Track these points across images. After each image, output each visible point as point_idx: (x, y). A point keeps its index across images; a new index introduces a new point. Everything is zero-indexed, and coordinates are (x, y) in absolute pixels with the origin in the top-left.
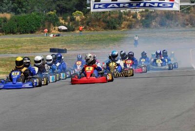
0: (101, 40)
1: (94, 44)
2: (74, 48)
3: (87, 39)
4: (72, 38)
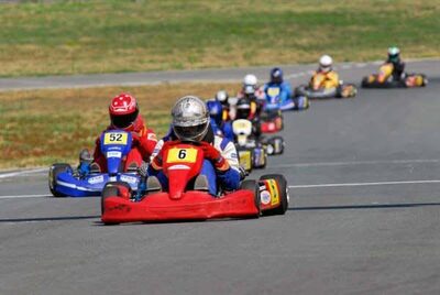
0: (159, 27)
1: (131, 45)
2: (31, 66)
3: (97, 21)
4: (24, 14)
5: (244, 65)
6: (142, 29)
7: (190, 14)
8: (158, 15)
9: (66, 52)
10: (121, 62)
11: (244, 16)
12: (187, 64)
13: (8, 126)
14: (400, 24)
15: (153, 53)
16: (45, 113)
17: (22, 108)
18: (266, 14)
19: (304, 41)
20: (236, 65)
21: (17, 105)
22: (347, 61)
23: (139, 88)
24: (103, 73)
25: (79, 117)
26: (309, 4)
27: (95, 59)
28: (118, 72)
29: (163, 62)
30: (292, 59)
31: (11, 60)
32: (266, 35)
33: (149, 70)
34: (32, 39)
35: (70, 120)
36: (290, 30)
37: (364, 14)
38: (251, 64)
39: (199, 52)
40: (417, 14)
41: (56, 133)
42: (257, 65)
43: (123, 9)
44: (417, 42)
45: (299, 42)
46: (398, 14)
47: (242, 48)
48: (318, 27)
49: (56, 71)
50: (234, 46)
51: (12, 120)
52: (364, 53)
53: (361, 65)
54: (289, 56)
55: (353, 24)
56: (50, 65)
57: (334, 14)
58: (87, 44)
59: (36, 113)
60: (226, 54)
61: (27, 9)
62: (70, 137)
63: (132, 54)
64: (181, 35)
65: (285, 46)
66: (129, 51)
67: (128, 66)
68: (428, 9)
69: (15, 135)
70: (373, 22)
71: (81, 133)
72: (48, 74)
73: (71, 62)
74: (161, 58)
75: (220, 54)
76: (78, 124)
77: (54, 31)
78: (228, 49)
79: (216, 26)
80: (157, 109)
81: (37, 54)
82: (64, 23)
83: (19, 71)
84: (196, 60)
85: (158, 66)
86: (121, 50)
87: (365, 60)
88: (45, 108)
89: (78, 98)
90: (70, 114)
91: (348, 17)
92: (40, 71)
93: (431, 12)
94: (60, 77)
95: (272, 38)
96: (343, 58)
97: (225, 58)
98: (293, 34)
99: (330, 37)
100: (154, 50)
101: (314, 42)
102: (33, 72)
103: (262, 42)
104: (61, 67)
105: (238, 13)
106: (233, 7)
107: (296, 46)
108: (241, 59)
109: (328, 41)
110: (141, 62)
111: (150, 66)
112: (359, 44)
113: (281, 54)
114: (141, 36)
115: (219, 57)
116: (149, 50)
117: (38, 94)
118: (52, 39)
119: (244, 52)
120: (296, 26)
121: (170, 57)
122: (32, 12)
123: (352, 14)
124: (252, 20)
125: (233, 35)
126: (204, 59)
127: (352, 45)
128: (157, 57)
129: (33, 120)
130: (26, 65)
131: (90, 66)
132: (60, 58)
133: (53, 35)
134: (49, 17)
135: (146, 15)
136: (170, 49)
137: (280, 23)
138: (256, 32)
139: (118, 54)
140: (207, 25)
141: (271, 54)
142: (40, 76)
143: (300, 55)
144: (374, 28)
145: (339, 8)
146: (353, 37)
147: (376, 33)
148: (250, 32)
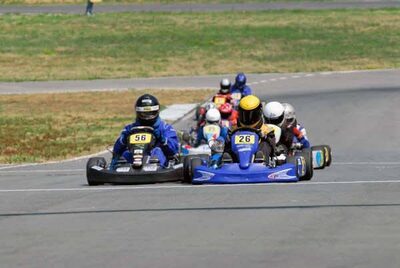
0: (130, 38)
1: (102, 55)
3: (73, 32)
4: (7, 25)
5: (203, 73)
6: (113, 40)
7: (156, 27)
8: (128, 27)
9: (42, 60)
10: (92, 69)
11: (205, 30)
12: (153, 73)
14: (346, 38)
15: (123, 62)
16: (20, 115)
18: (226, 28)
19: (259, 53)
20: (197, 74)
22: (297, 71)
23: (107, 93)
24: (76, 79)
25: (50, 120)
27: (69, 66)
28: (90, 79)
29: (130, 70)
32: (225, 48)
33: (119, 78)
34: (13, 48)
35: (42, 122)
36: (247, 42)
37: (314, 29)
38: (210, 74)
39: (163, 61)
40: (363, 29)
41: (29, 133)
42: (216, 74)
43: (97, 22)
44: (361, 55)
45: (255, 54)
46: (345, 29)
47: (202, 58)
48: (272, 40)
49: (33, 78)
50: (197, 56)
52: (313, 65)
53: (309, 75)
54: (245, 66)
55: (304, 38)
56: (28, 71)
57: (287, 28)
58: (61, 53)
59: (12, 115)
60: (187, 64)
61: (10, 21)
62: (41, 138)
63: (103, 63)
64: (149, 46)
65: (242, 57)
66: (99, 60)
67: (99, 73)
68: (373, 25)
70: (322, 37)
71: (51, 134)
72: (26, 80)
73: (47, 69)
74: (129, 67)
75: (182, 64)
76: (49, 125)
77: (34, 41)
78: (190, 59)
79: (181, 38)
80: (122, 112)
81: (16, 62)
82: (43, 34)
84: (160, 69)
86: (93, 59)
87: (313, 71)
88: (20, 111)
89: (51, 102)
90: (43, 116)
91: (301, 31)
92: (18, 77)
93: (375, 28)
94: (36, 82)
95: (230, 50)
96: (293, 70)
97: (186, 67)
98: (249, 47)
99: (283, 49)
100: (123, 59)
101: (268, 54)
102: (11, 78)
103: (221, 54)
104: (37, 74)
105: (202, 27)
106: (196, 21)
107: (251, 56)
108: (201, 68)
109: (281, 53)
110: (109, 69)
111: (119, 73)
112: (308, 56)
113: (237, 64)
114: (110, 46)
115: (181, 66)
116: (118, 60)
117: (14, 98)
118: (31, 49)
119: (204, 61)
120: (254, 39)
121: (138, 66)
122: (14, 23)
123: (304, 30)
124: (213, 33)
125: (196, 47)
126: (168, 68)
127: (302, 57)
128: (124, 66)
129: (9, 122)
130: (4, 73)
131: (64, 73)
132: (37, 66)
134: (30, 28)
135: (117, 28)
136: (138, 58)
137: (238, 36)
138: (216, 44)
139: (90, 62)
140: (172, 38)
141: (228, 63)
142: (18, 81)
143: (255, 65)
144: (323, 42)
145: (292, 23)
146: (304, 49)
147: (325, 46)
148: (211, 44)
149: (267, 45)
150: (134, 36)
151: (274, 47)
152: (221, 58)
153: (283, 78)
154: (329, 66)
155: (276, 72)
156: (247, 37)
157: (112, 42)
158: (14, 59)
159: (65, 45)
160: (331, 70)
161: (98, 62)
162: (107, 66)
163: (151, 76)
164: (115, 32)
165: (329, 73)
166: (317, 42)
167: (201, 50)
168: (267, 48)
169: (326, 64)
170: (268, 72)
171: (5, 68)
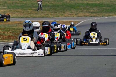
5: (75, 16)
6: (48, 6)
7: (61, 3)
8: (53, 3)
9: (28, 11)
10: (43, 15)
11: (75, 4)
12: (60, 16)
13: (13, 30)
15: (52, 13)
17: (17, 26)
18: (81, 3)
19: (91, 11)
20: (73, 16)
21: (15, 25)
22: (103, 16)
24: (38, 17)
26: (93, 1)
27: (36, 14)
28: (42, 17)
29: (54, 15)
30: (88, 15)
31: (14, 13)
32: (81, 9)
33: (51, 17)
34: (20, 8)
36: (88, 8)
37: (107, 4)
38: (77, 16)
39: (63, 13)
42: (79, 17)
45: (90, 11)
47: (75, 12)
48: (95, 7)
50: (73, 12)
51: (14, 29)
52: (107, 14)
53: (106, 17)
54: (87, 14)
55: (104, 7)
56: (24, 15)
57: (99, 4)
58: (34, 10)
59: (20, 27)
60: (71, 14)
63: (46, 13)
65: (86, 12)
66: (45, 12)
67: (45, 16)
69: (15, 33)
70: (110, 6)
72: (24, 17)
73: (29, 14)
77: (26, 6)
78: (71, 12)
79: (68, 6)
81: (21, 12)
82: (28, 4)
83: (16, 16)
84: (63, 15)
85: (53, 16)
87: (107, 16)
92: (22, 16)
94: (27, 18)
95: (83, 10)
97: (70, 15)
99: (98, 10)
100: (52, 12)
101: (94, 11)
102: (20, 17)
103: (80, 11)
104: (27, 16)
105: (74, 3)
106: (73, 1)
107: (89, 12)
108: (75, 15)
110: (48, 15)
111: (51, 16)
112: (106, 12)
113: (85, 14)
114: (48, 8)
115: (69, 14)
116: (50, 12)
117: (21, 22)
118: (25, 8)
120: (90, 7)
121: (56, 14)
122: (20, 1)
123: (104, 4)
124: (78, 5)
125: (73, 9)
126: (65, 15)
127: (104, 12)
128: (52, 14)
129: (19, 29)
130: (18, 15)
132: (27, 13)
133: (25, 7)
135: (50, 3)
136: (56, 12)
137: (85, 6)
138: (79, 8)
139: (42, 12)
140: (66, 6)
141: (82, 14)
142: (22, 17)
143: (90, 14)
144: (110, 8)
145: (101, 3)
146: (104, 10)
147: (110, 9)
148: (77, 8)
149: (93, 9)
150: (55, 5)
151: (96, 9)
152: (80, 12)
153: (99, 18)
154: (112, 15)
155: (97, 16)
156: (88, 6)
157: (48, 7)
158: (20, 11)
159: (35, 7)
160: (112, 16)
161: (44, 13)
162: (47, 14)
163: (60, 17)
164: (49, 4)
165: (112, 17)
166: (108, 8)
167: (74, 10)
168: (94, 9)
169: (111, 14)
170: (94, 16)
171: (18, 14)
